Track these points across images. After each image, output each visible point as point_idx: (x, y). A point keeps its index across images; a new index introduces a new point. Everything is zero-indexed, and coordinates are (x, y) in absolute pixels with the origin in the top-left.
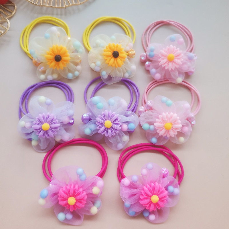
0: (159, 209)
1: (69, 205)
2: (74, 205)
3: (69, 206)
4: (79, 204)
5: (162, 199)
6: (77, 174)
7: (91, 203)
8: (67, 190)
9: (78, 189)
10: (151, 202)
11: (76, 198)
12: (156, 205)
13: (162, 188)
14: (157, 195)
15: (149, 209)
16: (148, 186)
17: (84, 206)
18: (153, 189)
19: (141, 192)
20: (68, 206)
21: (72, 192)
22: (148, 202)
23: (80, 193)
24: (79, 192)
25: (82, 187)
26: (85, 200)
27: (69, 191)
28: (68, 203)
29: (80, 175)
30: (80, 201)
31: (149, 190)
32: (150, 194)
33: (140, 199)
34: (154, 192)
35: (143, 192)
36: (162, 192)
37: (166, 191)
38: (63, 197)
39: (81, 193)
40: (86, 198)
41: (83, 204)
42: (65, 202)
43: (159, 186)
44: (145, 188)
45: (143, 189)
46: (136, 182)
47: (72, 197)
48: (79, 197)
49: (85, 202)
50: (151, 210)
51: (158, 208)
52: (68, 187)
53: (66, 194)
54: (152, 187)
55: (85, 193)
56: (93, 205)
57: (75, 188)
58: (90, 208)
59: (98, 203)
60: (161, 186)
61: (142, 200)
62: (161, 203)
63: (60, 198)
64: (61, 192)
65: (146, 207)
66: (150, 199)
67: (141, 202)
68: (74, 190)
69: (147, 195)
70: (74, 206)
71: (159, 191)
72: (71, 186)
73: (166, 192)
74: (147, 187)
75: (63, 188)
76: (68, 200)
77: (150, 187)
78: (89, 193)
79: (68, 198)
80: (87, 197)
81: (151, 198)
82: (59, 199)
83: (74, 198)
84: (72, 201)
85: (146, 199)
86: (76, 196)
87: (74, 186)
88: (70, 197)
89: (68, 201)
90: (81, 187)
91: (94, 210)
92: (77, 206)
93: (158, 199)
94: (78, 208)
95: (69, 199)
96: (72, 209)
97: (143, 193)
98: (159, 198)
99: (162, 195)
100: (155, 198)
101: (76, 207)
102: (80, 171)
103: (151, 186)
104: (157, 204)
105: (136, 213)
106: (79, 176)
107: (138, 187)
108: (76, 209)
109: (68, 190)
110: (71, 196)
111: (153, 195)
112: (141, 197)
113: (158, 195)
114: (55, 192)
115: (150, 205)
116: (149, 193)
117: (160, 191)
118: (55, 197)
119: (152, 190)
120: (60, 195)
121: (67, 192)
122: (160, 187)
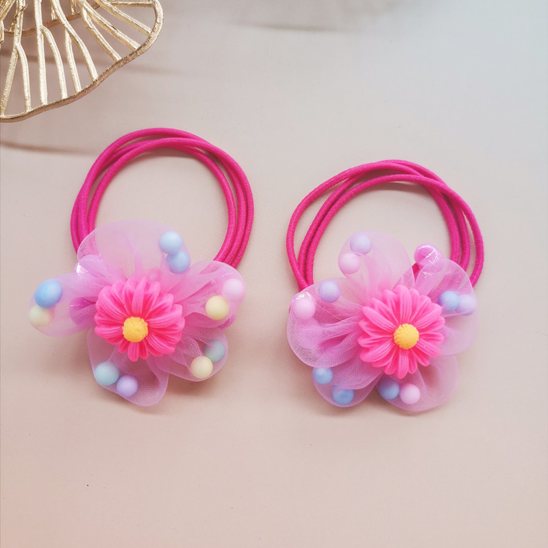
0: (425, 364)
1: (125, 340)
2: (141, 344)
3: (127, 343)
4: (156, 342)
5: (429, 332)
6: (163, 250)
7: (196, 345)
8: (123, 293)
9: (161, 295)
10: (397, 350)
11: (148, 322)
12: (415, 355)
13: (422, 300)
14: (409, 324)
15: (396, 372)
16: (378, 302)
17: (172, 349)
18: (393, 308)
19: (358, 328)
20: (123, 343)
21: (138, 301)
22: (387, 351)
23: (166, 308)
24: (161, 306)
25: (172, 291)
26: (179, 333)
27: (130, 296)
28: (124, 333)
29: (170, 254)
30: (162, 333)
31: (381, 313)
32: (389, 324)
33: (359, 349)
34: (399, 314)
35: (363, 324)
36: (425, 310)
37: (436, 305)
38: (108, 315)
39: (168, 310)
40: (181, 325)
41: (170, 345)
42: (114, 329)
43: (411, 292)
44: (368, 310)
45: (365, 318)
46: (336, 300)
47: (139, 319)
48: (159, 320)
49: (177, 339)
50: (401, 375)
51: (424, 361)
52: (129, 286)
53: (120, 305)
54: (389, 302)
55: (179, 311)
56: (199, 351)
57: (150, 291)
58: (190, 359)
59: (218, 348)
60: (416, 292)
61: (367, 350)
62: (427, 346)
63: (100, 315)
64: (104, 298)
65: (385, 367)
66: (393, 341)
67: (367, 357)
68: (146, 296)
69: (378, 330)
70: (143, 345)
71: (414, 310)
72: (137, 284)
73: (437, 309)
74: (373, 306)
75: (111, 285)
76: (123, 325)
77: (384, 305)
78: (194, 313)
79: (125, 319)
80: (186, 325)
81: (395, 337)
82: (97, 317)
83: (143, 320)
84: (135, 328)
85: (380, 342)
86: (150, 317)
87: (148, 286)
88: (132, 318)
89: (124, 328)
90: (169, 292)
91: (202, 367)
92: (150, 347)
93: (418, 332)
94: (154, 355)
95: (125, 324)
96: (133, 355)
97: (366, 329)
98: (420, 330)
99: (426, 320)
100: (408, 335)
101: (147, 350)
102: (172, 238)
103: (385, 302)
104: (416, 352)
105: (357, 393)
106: (166, 255)
107: (346, 315)
108: (147, 354)
109: (126, 293)
110: (135, 315)
111: (398, 327)
112: (363, 342)
113: (413, 323)
114: (87, 294)
115: (396, 360)
116: (385, 323)
117: (418, 308)
118: (87, 309)
119: (390, 310)
120: (101, 308)
121: (123, 301)
122: (413, 297)
